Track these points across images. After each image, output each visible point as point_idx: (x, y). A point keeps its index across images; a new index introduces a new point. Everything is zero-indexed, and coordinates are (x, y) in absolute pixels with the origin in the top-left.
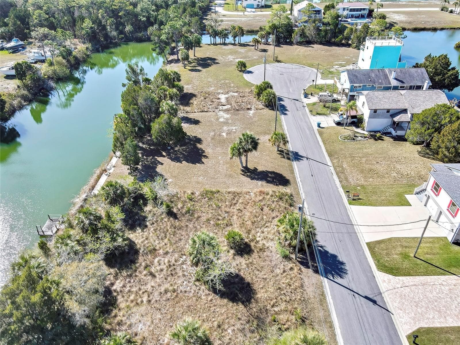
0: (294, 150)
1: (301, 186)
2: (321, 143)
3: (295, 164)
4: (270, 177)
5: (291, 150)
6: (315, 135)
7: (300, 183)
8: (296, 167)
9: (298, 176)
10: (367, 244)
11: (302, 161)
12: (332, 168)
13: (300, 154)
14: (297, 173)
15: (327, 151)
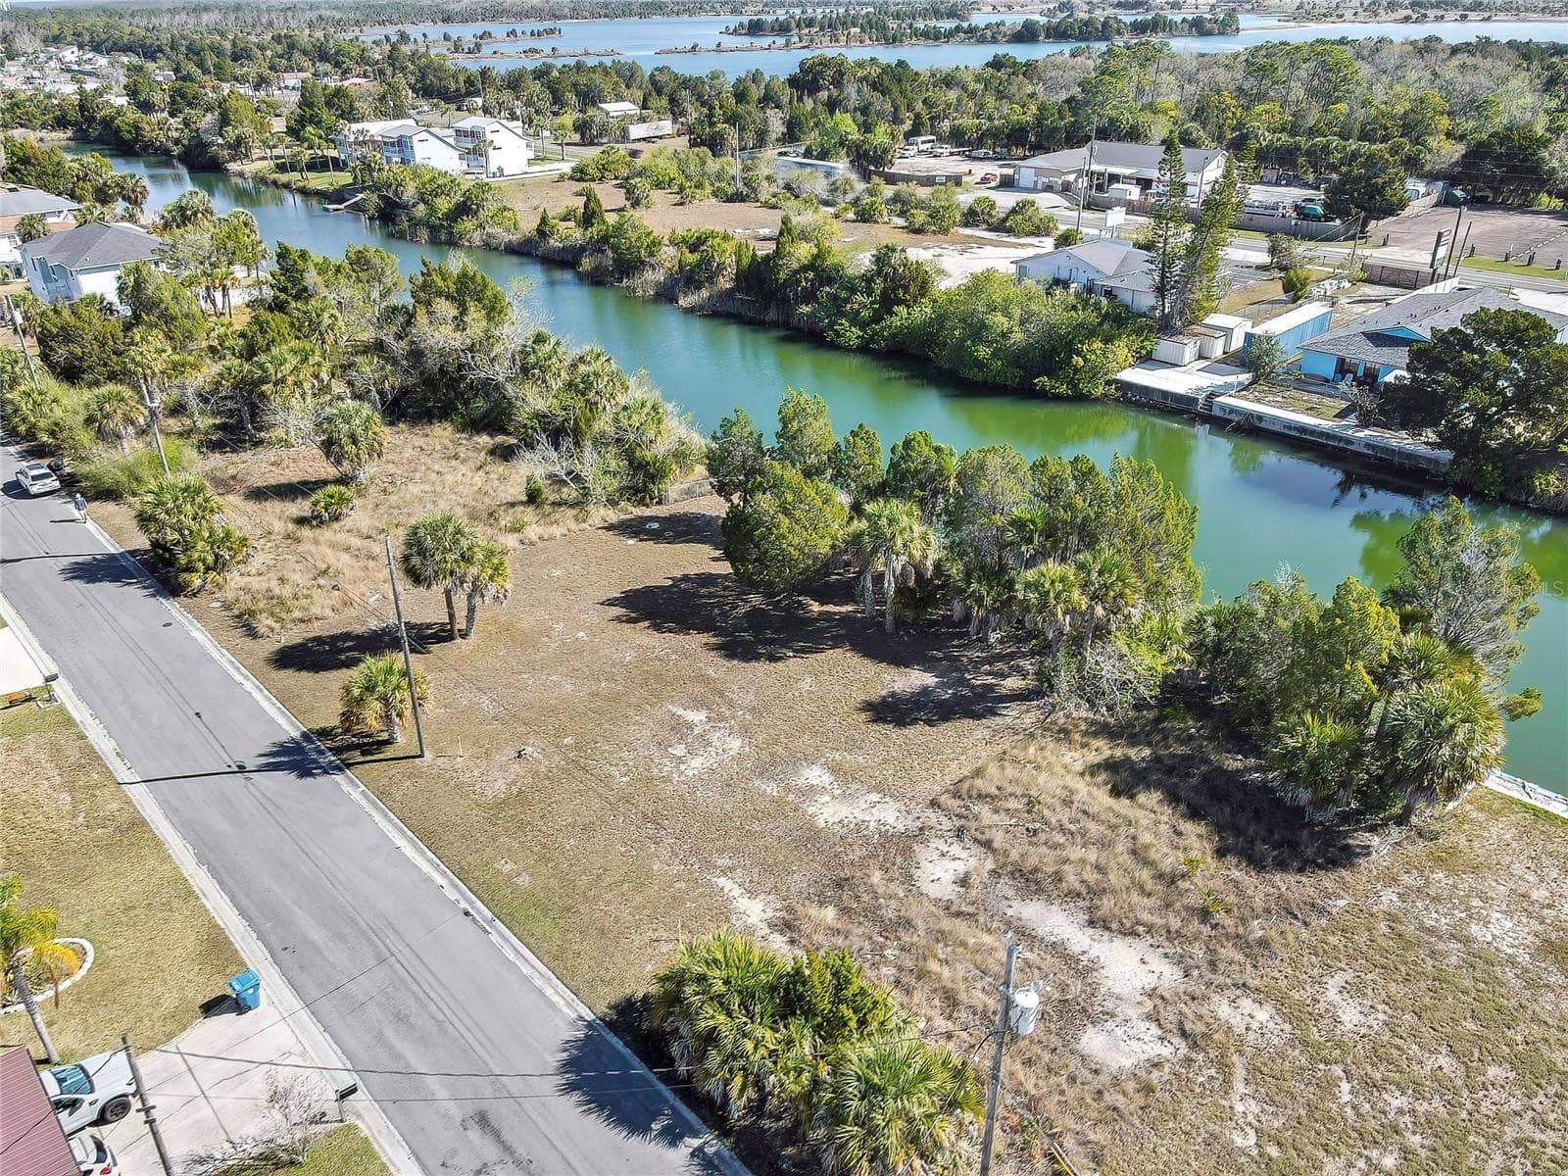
0: (323, 781)
1: (232, 671)
2: (201, 879)
3: (290, 729)
4: (349, 649)
5: (339, 778)
6: (252, 924)
7: (238, 678)
8: (282, 721)
9: (256, 695)
10: (5, 625)
11: (267, 750)
12: (123, 774)
13: (285, 779)
14: (265, 704)
15: (158, 844)
